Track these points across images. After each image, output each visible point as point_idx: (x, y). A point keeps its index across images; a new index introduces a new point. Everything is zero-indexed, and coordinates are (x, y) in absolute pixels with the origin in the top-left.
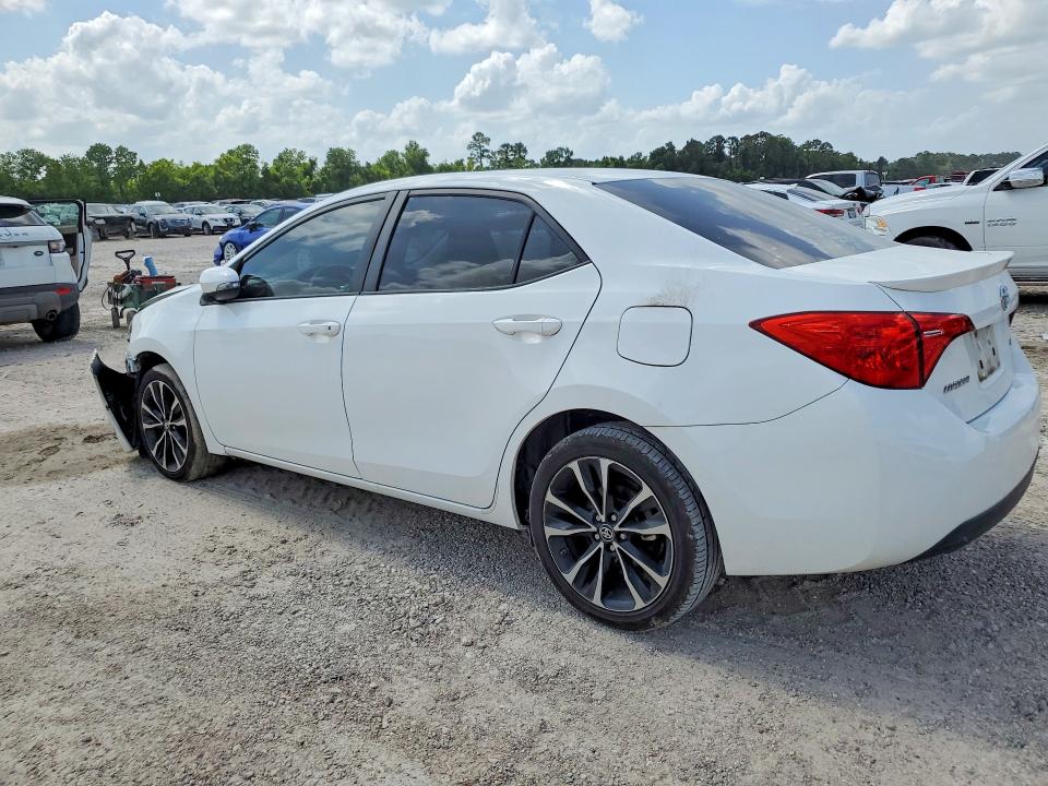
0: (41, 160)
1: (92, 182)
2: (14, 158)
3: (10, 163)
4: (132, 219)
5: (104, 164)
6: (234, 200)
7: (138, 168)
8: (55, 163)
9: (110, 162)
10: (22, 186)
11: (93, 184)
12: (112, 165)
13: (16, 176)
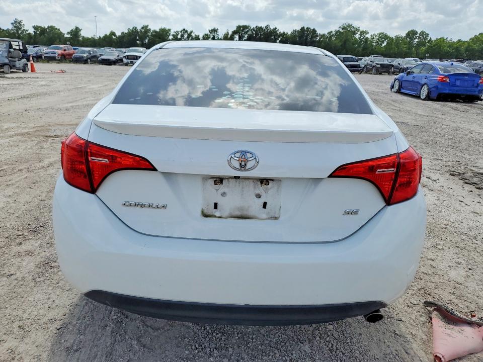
0: (386, 37)
1: (405, 48)
2: (376, 36)
3: (374, 38)
4: (393, 66)
5: (412, 39)
6: (459, 60)
7: (428, 42)
8: (391, 39)
9: (415, 38)
10: (375, 48)
11: (405, 49)
12: (416, 40)
13: (374, 44)
